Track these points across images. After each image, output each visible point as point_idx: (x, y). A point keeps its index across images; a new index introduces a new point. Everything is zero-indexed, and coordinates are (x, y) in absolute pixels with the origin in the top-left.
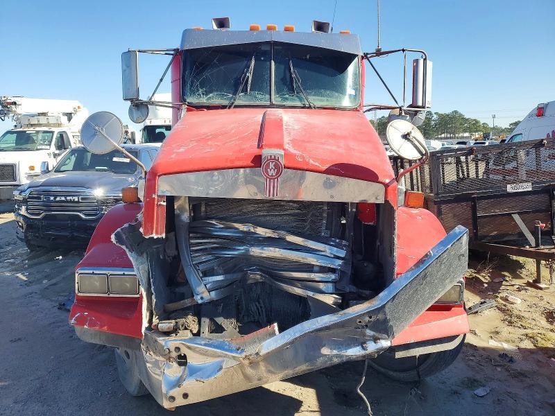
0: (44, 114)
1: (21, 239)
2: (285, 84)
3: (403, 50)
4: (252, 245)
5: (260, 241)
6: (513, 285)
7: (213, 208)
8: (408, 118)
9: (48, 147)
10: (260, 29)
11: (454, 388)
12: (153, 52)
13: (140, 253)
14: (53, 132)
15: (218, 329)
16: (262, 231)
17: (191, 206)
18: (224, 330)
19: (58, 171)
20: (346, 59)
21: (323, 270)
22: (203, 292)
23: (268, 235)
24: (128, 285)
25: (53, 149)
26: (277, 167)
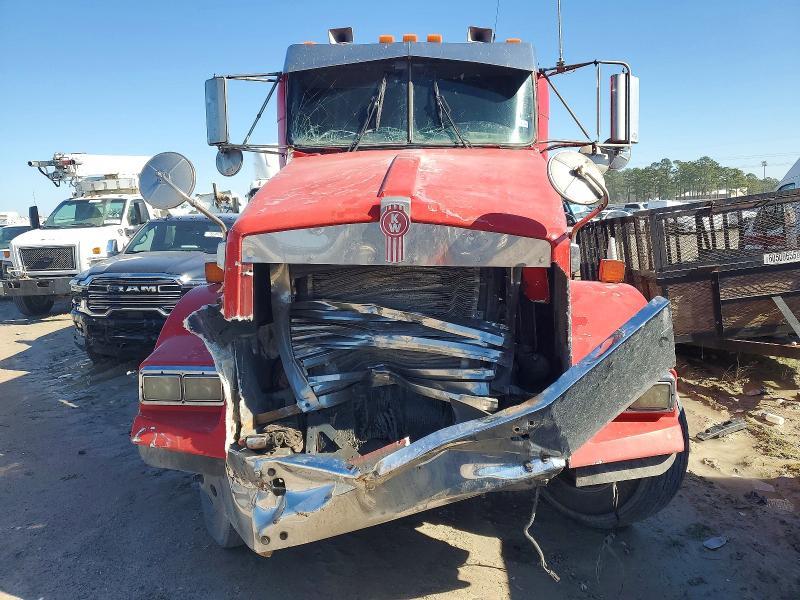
0: (113, 176)
1: (80, 347)
2: (429, 114)
3: (596, 63)
4: (376, 333)
5: (387, 327)
6: (775, 399)
7: (323, 283)
8: (607, 158)
9: (118, 221)
10: (394, 41)
11: (675, 537)
12: (246, 78)
13: (223, 345)
14: (124, 201)
15: (330, 446)
16: (389, 314)
17: (293, 281)
18: (339, 448)
19: (130, 251)
20: (515, 77)
21: (474, 364)
22: (310, 396)
23: (396, 319)
24: (209, 389)
25: (125, 224)
26: (401, 220)
